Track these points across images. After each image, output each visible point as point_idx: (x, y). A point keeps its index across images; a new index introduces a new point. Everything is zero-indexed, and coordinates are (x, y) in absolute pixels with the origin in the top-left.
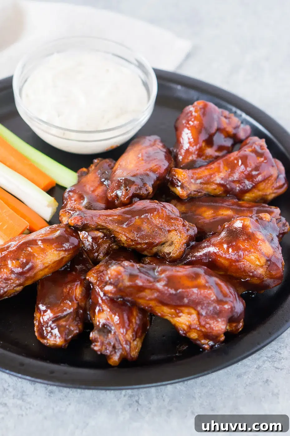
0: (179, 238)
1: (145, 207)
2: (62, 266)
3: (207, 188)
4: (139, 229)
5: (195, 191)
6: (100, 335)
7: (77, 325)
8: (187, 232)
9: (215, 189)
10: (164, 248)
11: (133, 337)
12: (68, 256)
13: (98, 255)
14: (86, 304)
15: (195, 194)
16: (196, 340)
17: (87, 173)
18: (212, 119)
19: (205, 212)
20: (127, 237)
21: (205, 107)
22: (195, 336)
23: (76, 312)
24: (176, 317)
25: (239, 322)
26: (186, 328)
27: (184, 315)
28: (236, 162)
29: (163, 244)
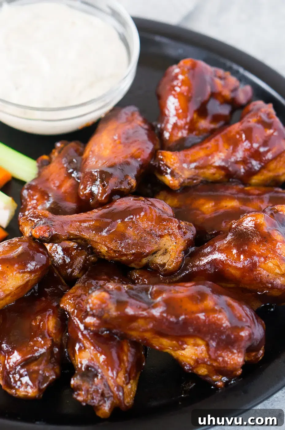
0: (175, 244)
1: (129, 207)
2: (27, 291)
3: (204, 173)
4: (122, 236)
5: (188, 179)
6: (84, 381)
7: (53, 369)
8: (184, 236)
9: (214, 174)
10: (156, 258)
11: (126, 380)
12: (35, 278)
13: (72, 272)
14: (61, 340)
15: (189, 183)
16: (206, 376)
17: (49, 162)
18: (203, 82)
19: (203, 204)
20: (108, 248)
21: (194, 67)
22: (204, 372)
23: (50, 350)
24: (179, 350)
26: (192, 363)
27: (189, 347)
28: (238, 136)
29: (154, 253)
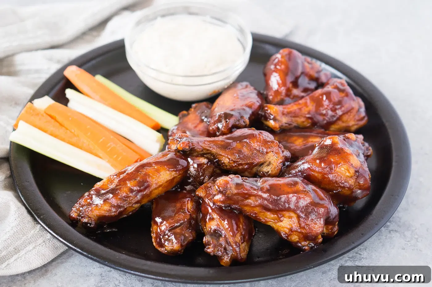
0: (276, 158)
1: (244, 133)
2: (173, 186)
3: (296, 121)
4: (239, 152)
5: (286, 123)
6: (212, 239)
7: (191, 232)
8: (283, 153)
9: (304, 122)
10: (262, 168)
11: (242, 240)
12: (179, 177)
13: (204, 179)
14: (197, 216)
15: (286, 126)
16: (298, 242)
18: (296, 64)
19: (296, 140)
20: (229, 159)
21: (290, 54)
22: (296, 239)
23: (189, 222)
24: (278, 222)
25: (334, 225)
26: (287, 231)
27: (285, 219)
28: (321, 97)
29: (261, 164)
